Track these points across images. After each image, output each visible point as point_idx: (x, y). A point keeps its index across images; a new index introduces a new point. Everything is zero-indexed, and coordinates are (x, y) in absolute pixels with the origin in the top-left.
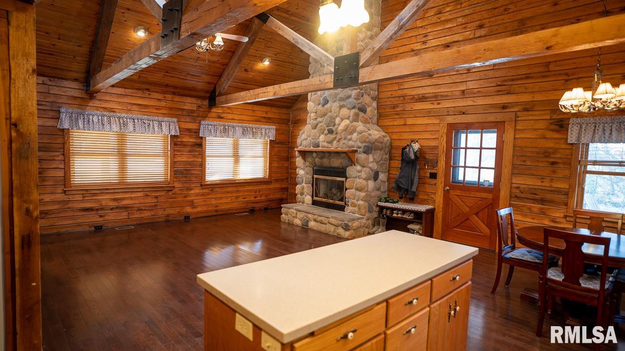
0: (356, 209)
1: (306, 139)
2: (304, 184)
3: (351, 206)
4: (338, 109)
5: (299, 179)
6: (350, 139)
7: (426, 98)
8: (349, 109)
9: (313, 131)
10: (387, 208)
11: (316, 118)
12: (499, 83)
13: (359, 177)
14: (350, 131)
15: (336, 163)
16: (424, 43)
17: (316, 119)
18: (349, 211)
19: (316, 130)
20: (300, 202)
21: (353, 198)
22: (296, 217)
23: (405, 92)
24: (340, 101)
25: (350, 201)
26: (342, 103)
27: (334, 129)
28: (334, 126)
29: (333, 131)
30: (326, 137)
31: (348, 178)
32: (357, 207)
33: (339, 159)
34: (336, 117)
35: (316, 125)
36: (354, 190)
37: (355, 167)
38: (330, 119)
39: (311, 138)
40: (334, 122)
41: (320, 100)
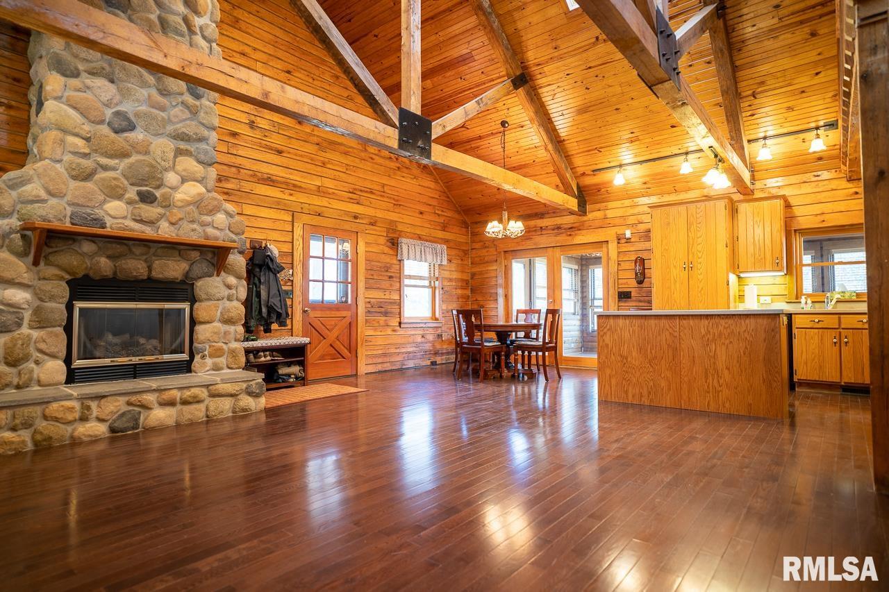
0: (222, 361)
1: (45, 201)
2: (25, 330)
3: (211, 356)
5: (3, 318)
6: (208, 224)
7: (273, 181)
8: (200, 162)
11: (90, 154)
12: (351, 190)
13: (229, 299)
15: (173, 269)
18: (208, 368)
19: (89, 185)
21: (216, 340)
22: (84, 419)
23: (239, 161)
24: (175, 139)
25: (210, 346)
26: (183, 145)
27: (158, 194)
28: (158, 187)
29: (156, 198)
30: (131, 208)
31: (201, 301)
32: (225, 356)
33: (179, 261)
34: (166, 170)
35: (88, 171)
36: (214, 324)
37: (218, 279)
38: (147, 169)
39: (63, 202)
40: (159, 178)
41: (104, 114)
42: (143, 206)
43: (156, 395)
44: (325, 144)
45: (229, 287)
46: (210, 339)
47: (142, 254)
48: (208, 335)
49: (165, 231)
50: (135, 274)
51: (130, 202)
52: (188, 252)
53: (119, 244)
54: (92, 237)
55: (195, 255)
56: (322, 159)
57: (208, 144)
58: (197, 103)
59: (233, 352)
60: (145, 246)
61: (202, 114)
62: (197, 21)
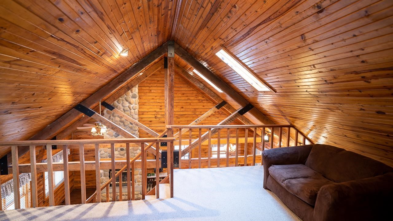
1: (104, 154)
2: (103, 177)
3: (137, 182)
10: (151, 178)
14: (136, 149)
16: (161, 109)
18: (136, 185)
25: (137, 180)
29: (124, 150)
30: (119, 152)
31: (135, 170)
32: (141, 182)
36: (138, 175)
39: (107, 153)
41: (113, 134)
42: (121, 151)
44: (179, 116)
48: (136, 178)
51: (119, 151)
56: (178, 121)
58: (132, 126)
61: (133, 128)
62: (131, 106)
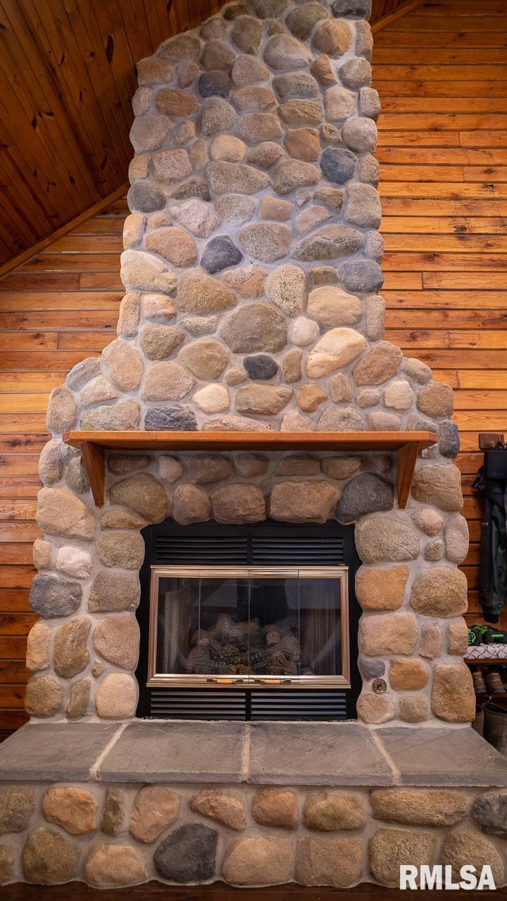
0: (421, 700)
1: (111, 400)
2: (83, 615)
3: (395, 686)
4: (302, 285)
5: (53, 594)
6: (374, 403)
8: (353, 290)
9: (150, 366)
11: (174, 315)
13: (430, 557)
14: (376, 370)
15: (308, 498)
17: (170, 317)
18: (388, 715)
19: (172, 364)
20: (55, 711)
21: (405, 648)
22: (108, 830)
23: (444, 298)
24: (306, 260)
25: (393, 663)
26: (318, 267)
27: (279, 360)
28: (280, 348)
29: (275, 369)
30: (234, 392)
31: (370, 563)
32: (428, 687)
33: (320, 481)
34: (292, 315)
35: (169, 341)
36: (404, 614)
37: (402, 514)
38: (258, 319)
39: (138, 397)
40: (279, 332)
41: (194, 248)
42: (254, 385)
43: (251, 794)
45: (427, 531)
46: (392, 647)
47: (254, 474)
48: (385, 638)
49: (292, 424)
50: (241, 512)
51: (234, 382)
52: (339, 462)
53: (214, 458)
54: (174, 449)
55: (350, 466)
57: (364, 255)
58: (342, 191)
59: (445, 682)
60: (257, 457)
61: (350, 206)
62: (334, 65)
